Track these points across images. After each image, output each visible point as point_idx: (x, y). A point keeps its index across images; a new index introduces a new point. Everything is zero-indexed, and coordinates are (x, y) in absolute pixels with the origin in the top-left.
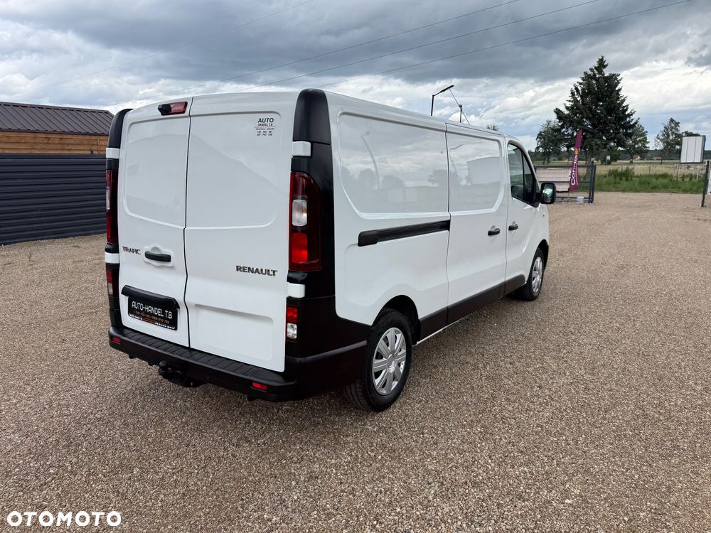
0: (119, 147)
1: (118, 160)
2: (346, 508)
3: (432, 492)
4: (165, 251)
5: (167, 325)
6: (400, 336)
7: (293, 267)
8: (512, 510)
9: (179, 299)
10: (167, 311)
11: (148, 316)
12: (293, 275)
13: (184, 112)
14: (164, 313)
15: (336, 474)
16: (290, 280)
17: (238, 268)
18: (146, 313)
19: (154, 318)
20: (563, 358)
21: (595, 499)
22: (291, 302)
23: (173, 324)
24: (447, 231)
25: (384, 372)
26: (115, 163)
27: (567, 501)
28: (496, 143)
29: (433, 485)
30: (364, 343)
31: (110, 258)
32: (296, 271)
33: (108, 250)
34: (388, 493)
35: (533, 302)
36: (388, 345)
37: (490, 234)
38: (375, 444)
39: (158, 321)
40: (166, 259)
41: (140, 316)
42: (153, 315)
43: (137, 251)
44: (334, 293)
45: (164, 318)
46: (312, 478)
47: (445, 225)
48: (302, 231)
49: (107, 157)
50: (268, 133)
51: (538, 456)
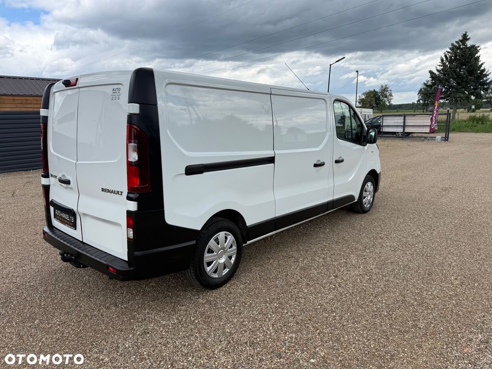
0: (48, 109)
1: (47, 117)
2: (156, 355)
3: (220, 348)
4: (68, 177)
5: (71, 226)
6: (231, 238)
7: (131, 189)
8: (268, 364)
9: (75, 209)
11: (63, 220)
12: (131, 196)
13: (75, 85)
14: (70, 218)
15: (161, 332)
16: (129, 198)
17: (103, 190)
18: (62, 218)
19: (65, 221)
20: (364, 256)
21: (333, 360)
22: (129, 213)
23: (74, 226)
24: (273, 164)
25: (214, 262)
26: (46, 119)
27: (312, 361)
28: (323, 100)
29: (223, 343)
30: (194, 242)
31: (44, 181)
33: (43, 176)
34: (189, 346)
35: (364, 215)
36: (218, 244)
37: (316, 166)
38: (198, 312)
39: (67, 223)
40: (68, 182)
41: (59, 219)
42: (65, 219)
43: (56, 177)
45: (70, 222)
46: (145, 333)
47: (271, 160)
48: (136, 165)
49: (41, 115)
50: (117, 98)
51: (308, 327)
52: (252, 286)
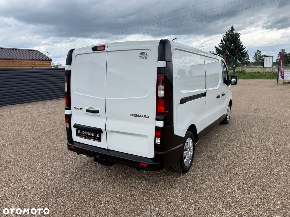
0: (71, 65)
1: (70, 70)
2: (188, 215)
3: (221, 206)
4: (96, 109)
5: (96, 140)
6: (191, 141)
8: (257, 212)
9: (103, 128)
10: (96, 134)
11: (87, 136)
12: (158, 117)
13: (104, 50)
14: (94, 135)
15: (178, 200)
16: (157, 119)
17: (131, 115)
18: (86, 135)
19: (90, 137)
20: (250, 147)
21: (288, 205)
22: (157, 128)
23: (99, 139)
24: (205, 97)
25: (187, 157)
26: (69, 72)
27: (277, 207)
29: (220, 203)
30: (181, 145)
31: (67, 112)
32: (159, 115)
33: (66, 109)
34: (203, 208)
35: (227, 125)
36: (188, 145)
37: (217, 97)
38: (189, 187)
39: (91, 138)
40: (97, 112)
41: (82, 136)
42: (89, 136)
43: (81, 109)
44: (173, 124)
45: (95, 137)
46: (168, 203)
47: (204, 95)
48: (162, 99)
49: (65, 69)
50: (145, 58)
51: (257, 189)
52: (204, 169)
